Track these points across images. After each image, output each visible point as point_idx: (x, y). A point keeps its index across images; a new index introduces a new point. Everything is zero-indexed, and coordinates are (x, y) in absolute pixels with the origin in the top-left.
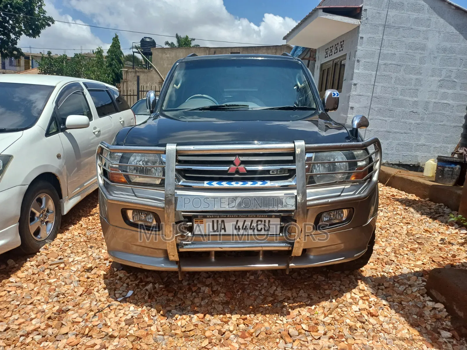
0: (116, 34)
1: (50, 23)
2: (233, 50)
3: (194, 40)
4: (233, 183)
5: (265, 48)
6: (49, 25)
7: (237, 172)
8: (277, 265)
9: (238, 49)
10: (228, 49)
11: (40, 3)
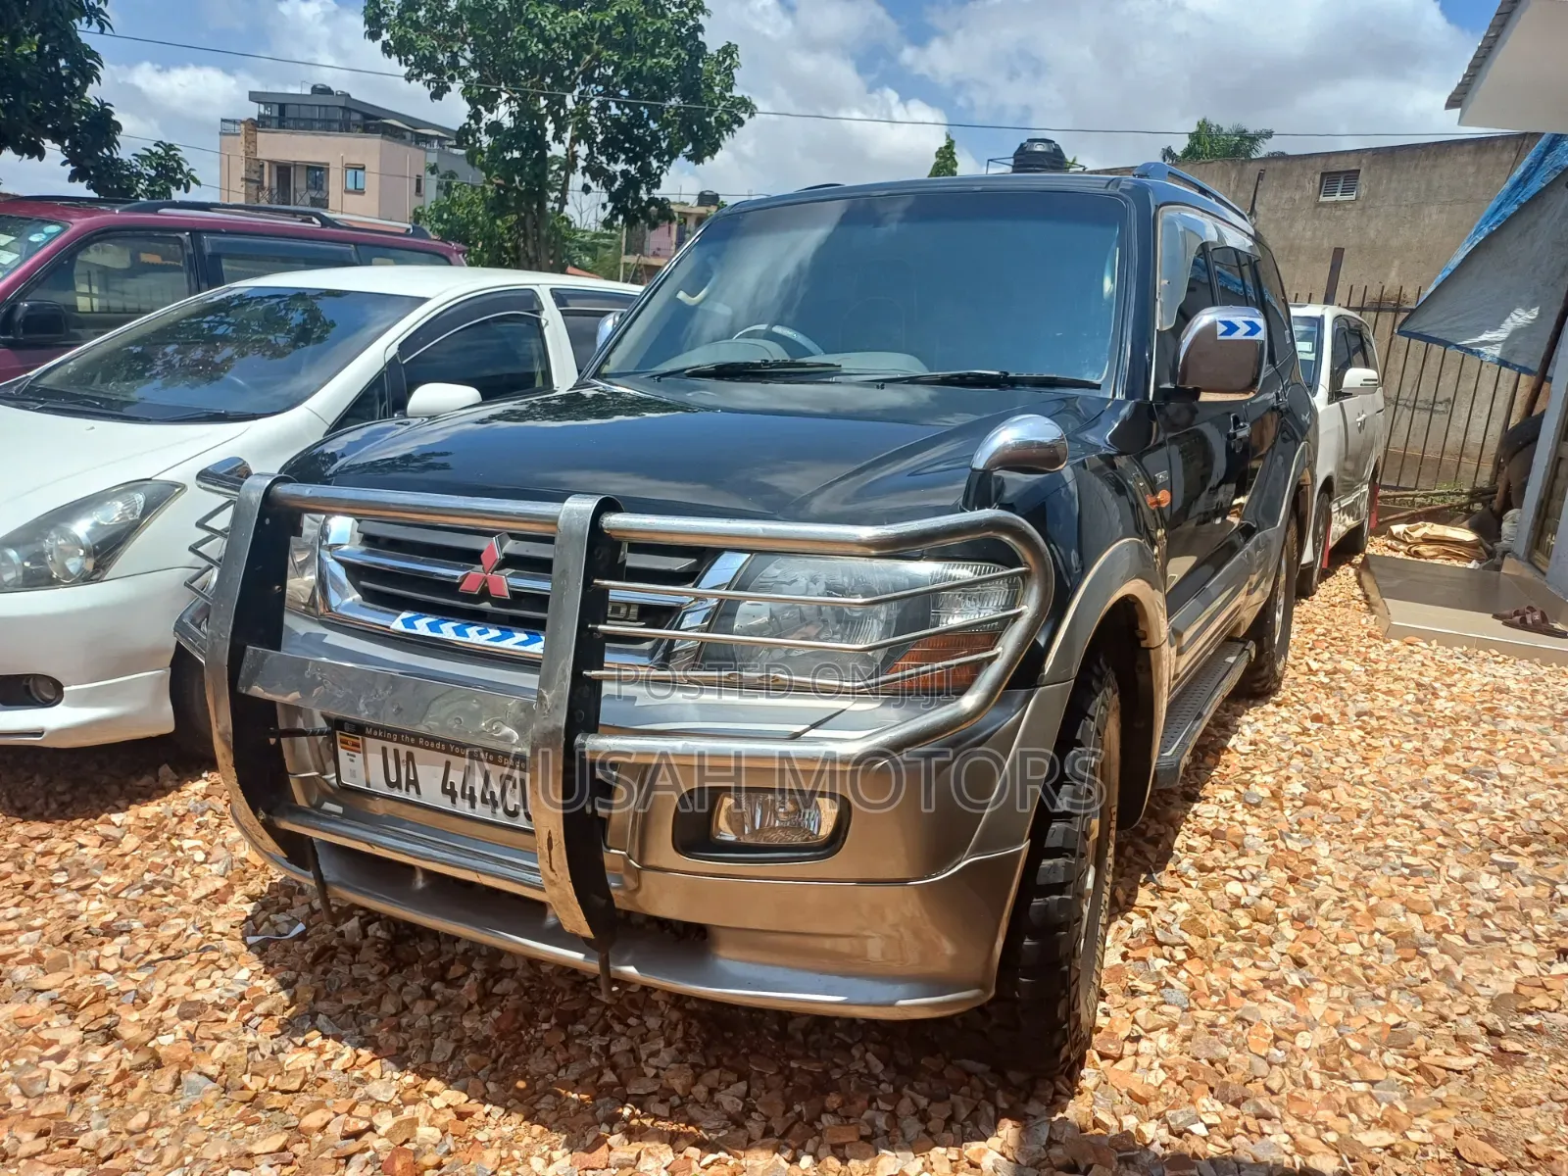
0: (948, 137)
1: (744, 116)
2: (1332, 161)
3: (1269, 134)
4: (472, 631)
5: (1471, 147)
6: (741, 123)
7: (485, 594)
8: (580, 956)
9: (1353, 155)
10: (1311, 162)
11: (728, 62)
